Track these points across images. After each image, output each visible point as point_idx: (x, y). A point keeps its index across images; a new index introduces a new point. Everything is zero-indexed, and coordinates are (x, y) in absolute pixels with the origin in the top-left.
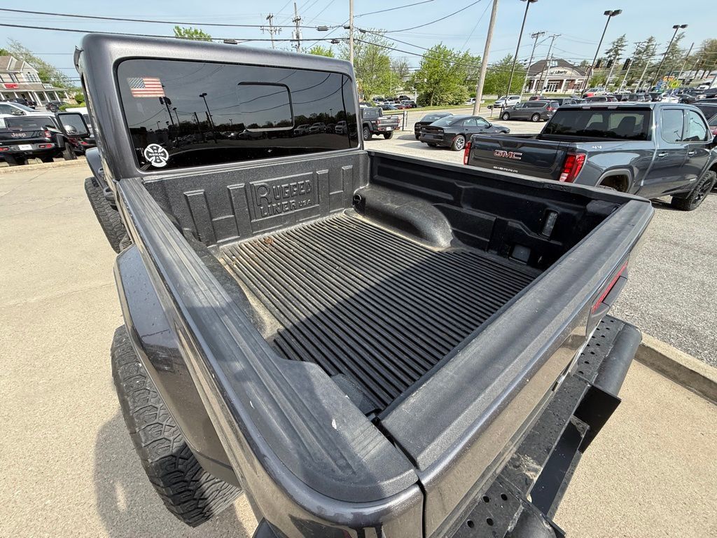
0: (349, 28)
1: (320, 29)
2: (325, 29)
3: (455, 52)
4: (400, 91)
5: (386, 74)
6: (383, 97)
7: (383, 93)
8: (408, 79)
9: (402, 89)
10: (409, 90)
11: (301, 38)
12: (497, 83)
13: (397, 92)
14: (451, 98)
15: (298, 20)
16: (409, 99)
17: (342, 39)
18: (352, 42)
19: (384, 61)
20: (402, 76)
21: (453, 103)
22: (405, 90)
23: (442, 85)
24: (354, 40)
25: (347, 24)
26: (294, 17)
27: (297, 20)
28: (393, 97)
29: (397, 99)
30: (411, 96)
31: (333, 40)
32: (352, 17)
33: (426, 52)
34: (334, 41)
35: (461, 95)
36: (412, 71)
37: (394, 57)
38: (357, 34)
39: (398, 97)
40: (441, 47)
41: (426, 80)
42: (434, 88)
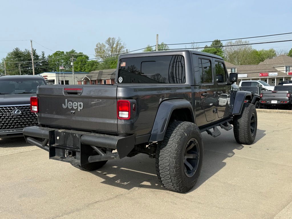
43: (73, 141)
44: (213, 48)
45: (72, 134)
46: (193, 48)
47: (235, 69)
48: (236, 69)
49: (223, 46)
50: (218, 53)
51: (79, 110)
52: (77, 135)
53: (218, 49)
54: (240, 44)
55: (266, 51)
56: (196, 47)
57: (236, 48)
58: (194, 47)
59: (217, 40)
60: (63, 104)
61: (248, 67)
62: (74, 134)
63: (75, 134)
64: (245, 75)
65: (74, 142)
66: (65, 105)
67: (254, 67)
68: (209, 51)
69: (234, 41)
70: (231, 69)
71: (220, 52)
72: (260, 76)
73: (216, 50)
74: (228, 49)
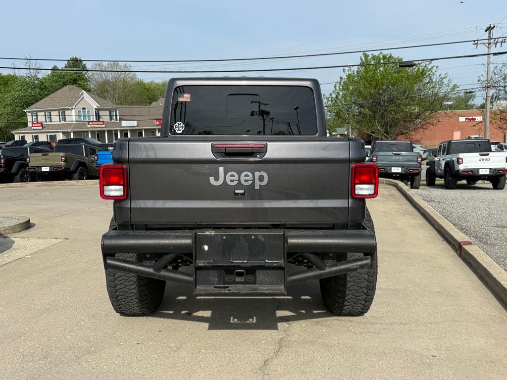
43: (250, 249)
44: (70, 72)
45: (247, 236)
46: (28, 67)
47: (116, 112)
48: (118, 112)
49: (88, 71)
50: (80, 82)
51: (257, 187)
52: (259, 237)
53: (80, 75)
54: (115, 70)
55: (157, 85)
56: (36, 68)
57: (110, 76)
58: (31, 67)
59: (76, 58)
60: (212, 178)
61: (136, 109)
62: (251, 235)
63: (256, 235)
64: (134, 123)
65: (251, 252)
66: (217, 179)
67: (144, 109)
68: (64, 76)
69: (105, 64)
70: (110, 111)
71: (84, 79)
72: (157, 125)
73: (75, 75)
74: (97, 76)
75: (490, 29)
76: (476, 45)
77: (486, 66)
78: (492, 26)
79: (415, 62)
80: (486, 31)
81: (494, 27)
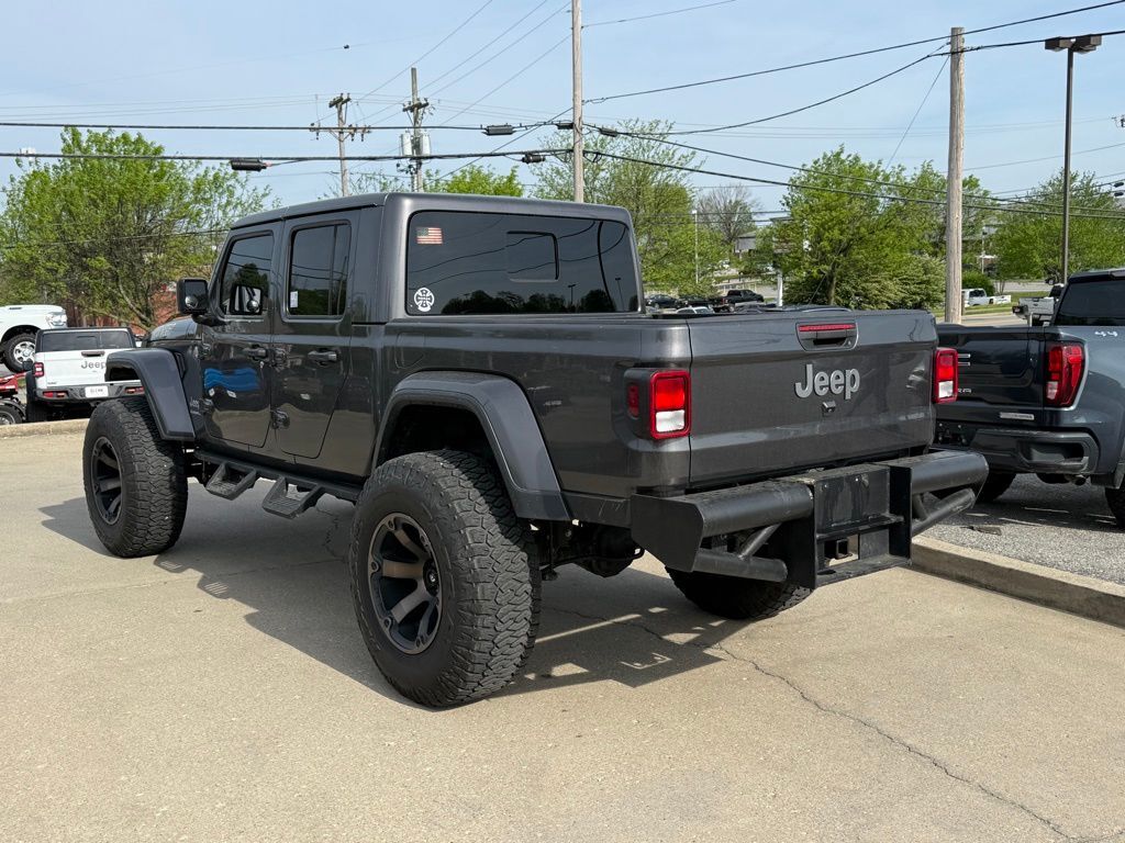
0: (571, 126)
1: (490, 132)
2: (506, 131)
3: (886, 168)
4: (727, 277)
5: (678, 231)
6: (674, 294)
7: (673, 286)
8: (752, 245)
9: (734, 271)
10: (759, 273)
11: (426, 151)
12: (1041, 245)
13: (720, 280)
14: (895, 291)
15: (420, 106)
16: (761, 299)
17: (554, 152)
18: (579, 158)
19: (673, 198)
20: (732, 238)
21: (902, 304)
22: (746, 274)
23: (859, 254)
24: (585, 153)
25: (567, 118)
26: (408, 100)
27: (416, 108)
28: (708, 295)
29: (720, 300)
30: (766, 292)
31: (528, 154)
32: (579, 103)
33: (797, 174)
34: (531, 158)
35: (928, 282)
36: (762, 223)
37: (701, 188)
38: (592, 139)
39: (725, 293)
40: (843, 157)
41: (806, 244)
42: (835, 265)
43: (854, 500)
45: (850, 478)
51: (848, 396)
52: (865, 479)
60: (798, 385)
62: (854, 476)
63: (859, 476)
65: (854, 505)
66: (804, 386)
75: (338, 103)
76: (315, 133)
77: (339, 176)
78: (345, 98)
79: (264, 161)
80: (331, 106)
81: (348, 100)
